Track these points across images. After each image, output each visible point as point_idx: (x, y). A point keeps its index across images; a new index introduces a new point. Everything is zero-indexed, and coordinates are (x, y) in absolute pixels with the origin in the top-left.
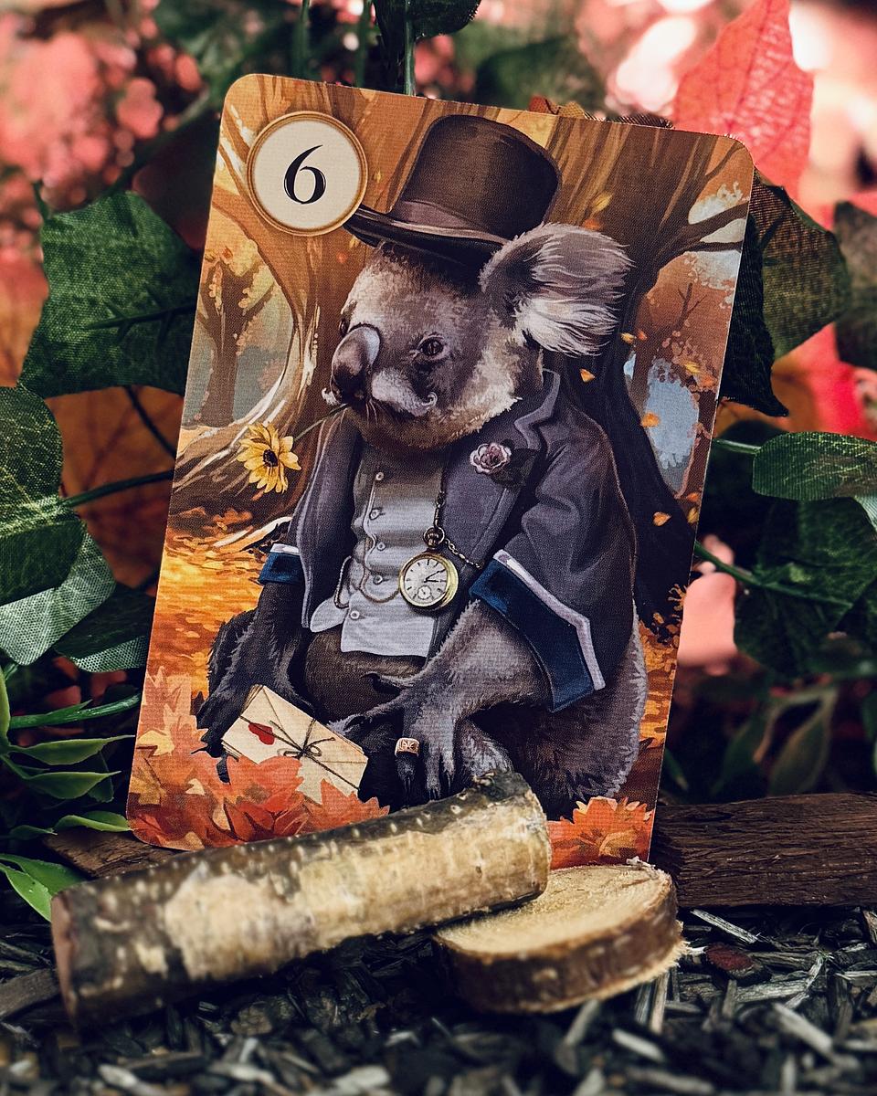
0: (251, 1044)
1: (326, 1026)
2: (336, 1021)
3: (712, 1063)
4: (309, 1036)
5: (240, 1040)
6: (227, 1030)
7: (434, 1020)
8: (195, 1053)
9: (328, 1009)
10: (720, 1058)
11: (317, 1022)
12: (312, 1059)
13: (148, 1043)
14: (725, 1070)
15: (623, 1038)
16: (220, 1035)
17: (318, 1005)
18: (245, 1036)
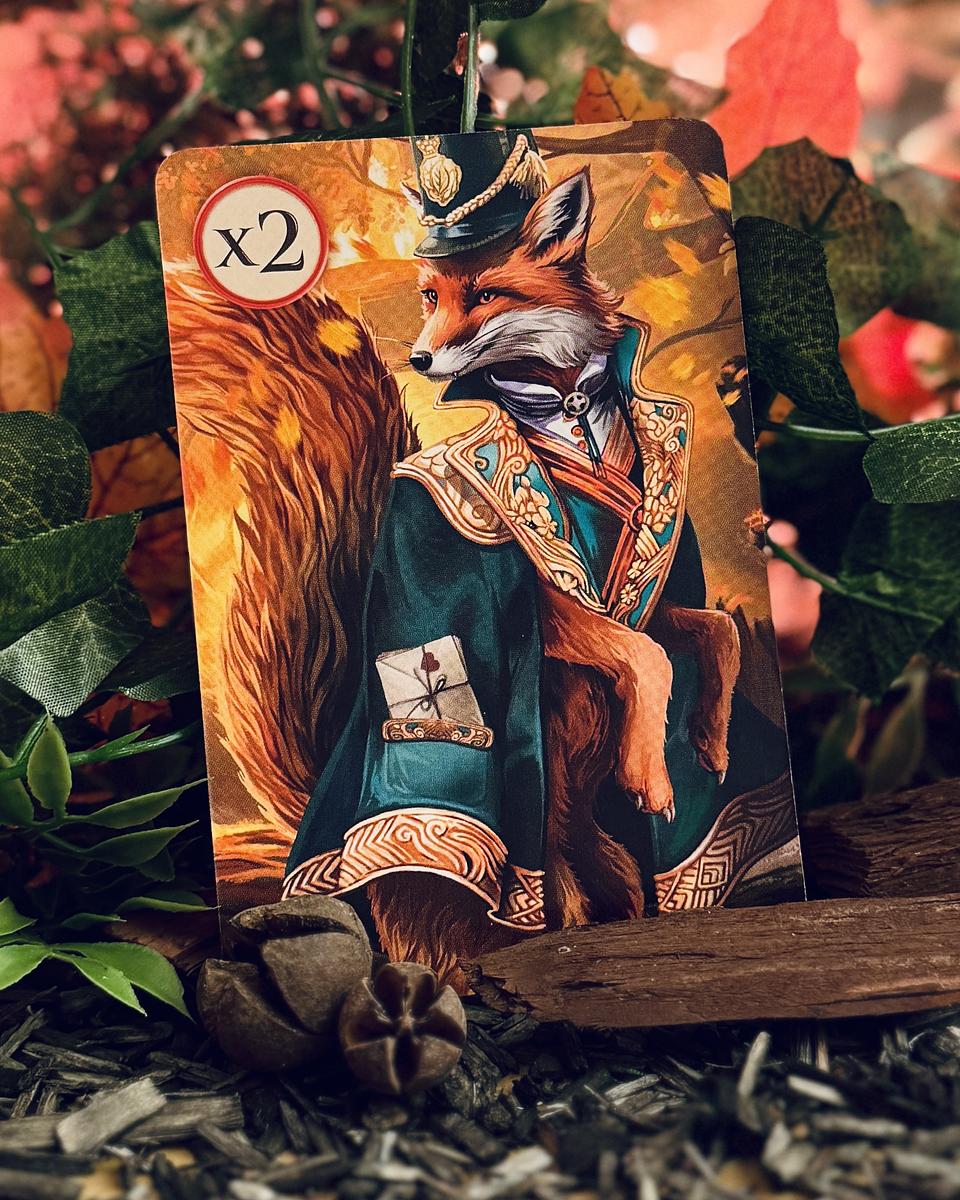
0: (390, 1138)
1: (467, 1108)
2: (476, 1102)
3: (899, 1101)
4: (451, 1121)
5: (376, 1135)
6: (359, 1125)
7: (587, 1087)
8: (328, 1156)
9: (467, 1088)
10: (907, 1094)
11: (458, 1104)
12: (461, 1147)
13: (271, 1151)
14: (916, 1107)
15: (799, 1084)
16: (352, 1132)
17: (456, 1086)
18: (382, 1130)
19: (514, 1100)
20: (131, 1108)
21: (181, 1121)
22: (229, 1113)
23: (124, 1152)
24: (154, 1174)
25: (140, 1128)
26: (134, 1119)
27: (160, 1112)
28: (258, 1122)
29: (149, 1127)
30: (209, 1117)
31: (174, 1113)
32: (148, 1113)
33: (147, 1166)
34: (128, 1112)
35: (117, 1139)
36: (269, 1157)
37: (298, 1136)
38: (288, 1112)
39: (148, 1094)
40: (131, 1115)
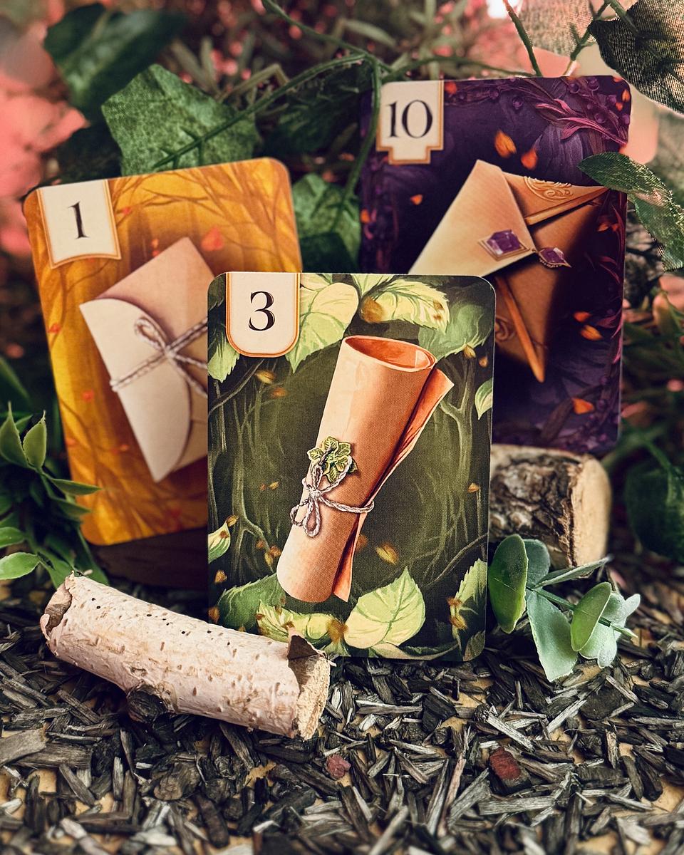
19: (251, 795)
20: (25, 746)
21: (53, 759)
22: (82, 761)
23: (15, 773)
24: (28, 790)
25: (28, 758)
26: (24, 754)
27: (42, 751)
28: (99, 768)
29: (34, 758)
30: (70, 760)
31: (50, 753)
32: (33, 751)
33: (25, 785)
34: (22, 749)
35: (11, 764)
36: (96, 798)
37: (117, 786)
38: (118, 766)
39: (37, 739)
40: (24, 751)
